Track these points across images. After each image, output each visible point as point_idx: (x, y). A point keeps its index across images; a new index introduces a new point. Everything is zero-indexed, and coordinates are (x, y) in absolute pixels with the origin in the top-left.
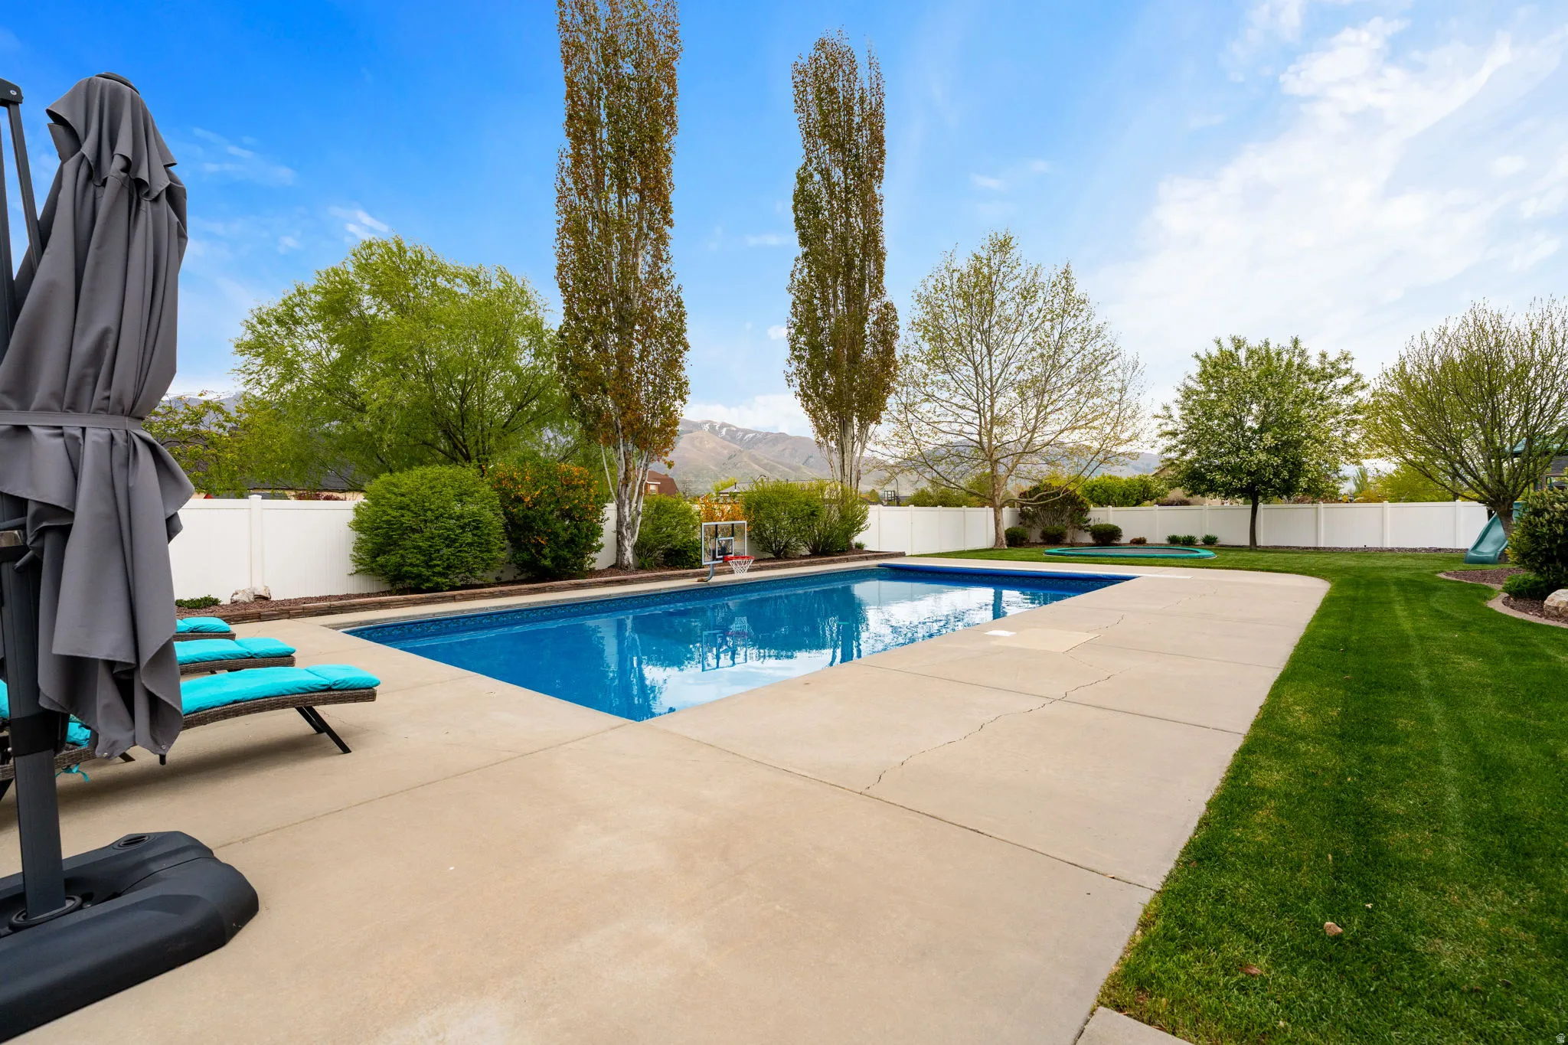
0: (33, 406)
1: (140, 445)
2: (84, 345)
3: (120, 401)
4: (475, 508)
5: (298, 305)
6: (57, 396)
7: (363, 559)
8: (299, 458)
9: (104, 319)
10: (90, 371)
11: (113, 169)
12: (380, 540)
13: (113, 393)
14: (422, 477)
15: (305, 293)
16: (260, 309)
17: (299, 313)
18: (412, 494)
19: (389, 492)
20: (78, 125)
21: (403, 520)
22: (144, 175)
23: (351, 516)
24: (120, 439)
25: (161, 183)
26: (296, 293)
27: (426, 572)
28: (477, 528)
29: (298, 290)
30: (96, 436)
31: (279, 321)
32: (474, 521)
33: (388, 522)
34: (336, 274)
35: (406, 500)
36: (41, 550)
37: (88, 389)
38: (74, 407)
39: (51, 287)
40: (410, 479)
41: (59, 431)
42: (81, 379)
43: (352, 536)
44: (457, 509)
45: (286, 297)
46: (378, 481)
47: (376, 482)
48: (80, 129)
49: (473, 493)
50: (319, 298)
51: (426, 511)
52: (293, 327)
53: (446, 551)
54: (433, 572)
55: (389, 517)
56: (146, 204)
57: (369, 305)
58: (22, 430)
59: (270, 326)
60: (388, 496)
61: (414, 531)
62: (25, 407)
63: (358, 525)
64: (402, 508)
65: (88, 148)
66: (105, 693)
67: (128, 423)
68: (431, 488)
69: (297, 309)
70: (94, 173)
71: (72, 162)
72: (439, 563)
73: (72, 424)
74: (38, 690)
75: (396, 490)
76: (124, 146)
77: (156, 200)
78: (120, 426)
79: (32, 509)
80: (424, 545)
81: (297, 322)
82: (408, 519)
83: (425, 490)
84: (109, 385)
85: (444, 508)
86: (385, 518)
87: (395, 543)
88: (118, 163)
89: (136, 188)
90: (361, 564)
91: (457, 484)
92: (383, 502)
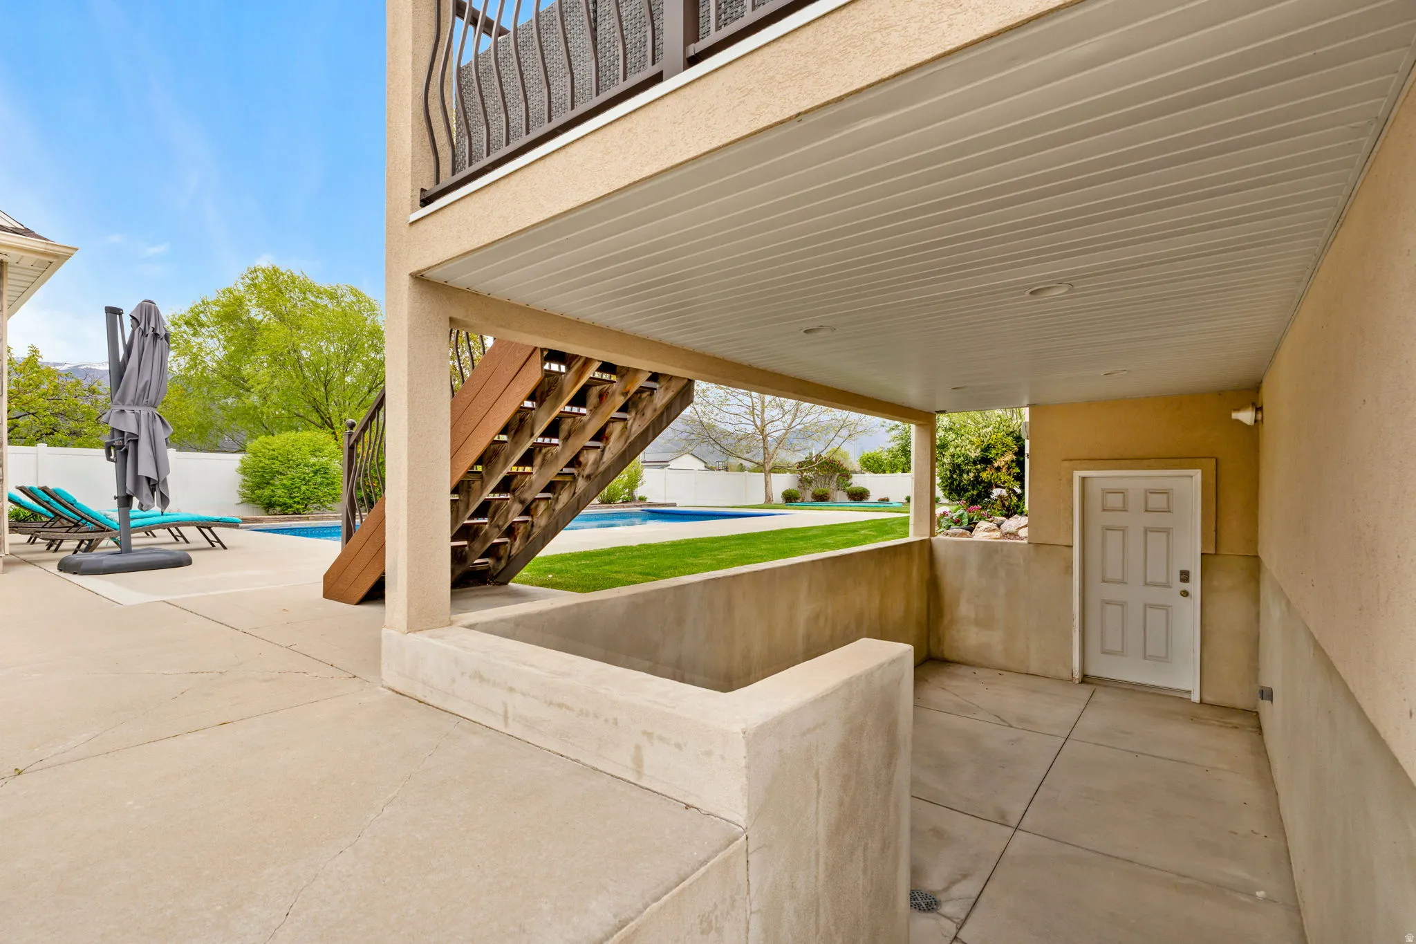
0: (126, 404)
1: (156, 416)
2: (141, 386)
3: (151, 402)
4: (324, 460)
5: (202, 312)
6: (133, 401)
7: (246, 493)
8: (200, 426)
9: (146, 378)
10: (142, 394)
11: (150, 332)
12: (258, 480)
13: (149, 400)
14: (288, 439)
15: (208, 303)
16: (174, 315)
17: (203, 318)
18: (280, 449)
19: (264, 448)
20: (138, 317)
21: (273, 466)
22: (158, 332)
23: (237, 465)
24: (150, 414)
25: (163, 333)
26: (201, 303)
27: (289, 502)
28: (325, 473)
29: (203, 302)
30: (144, 413)
31: (187, 323)
32: (323, 468)
33: (263, 467)
34: (231, 292)
35: (276, 453)
36: (128, 447)
37: (141, 399)
38: (137, 404)
39: (132, 369)
40: (281, 440)
41: (133, 411)
42: (140, 395)
43: (240, 477)
44: (313, 460)
45: (193, 306)
46: (257, 442)
47: (256, 442)
48: (139, 320)
49: (323, 450)
50: (218, 309)
51: (289, 461)
52: (198, 329)
53: (303, 488)
54: (294, 502)
55: (263, 464)
56: (158, 341)
57: (256, 313)
58: (123, 411)
59: (180, 327)
60: (263, 450)
61: (281, 474)
62: (123, 404)
63: (244, 471)
64: (273, 459)
65: (142, 326)
66: (145, 489)
67: (153, 409)
68: (293, 446)
69: (201, 315)
70: (144, 333)
71: (137, 330)
72: (298, 495)
73: (137, 409)
74: (126, 487)
75: (269, 447)
76: (152, 324)
77: (162, 339)
78: (151, 410)
79: (126, 434)
80: (288, 483)
81: (202, 325)
82: (276, 466)
83: (288, 447)
84: (148, 398)
85: (302, 459)
86: (261, 465)
87: (268, 483)
88: (151, 329)
89: (156, 336)
90: (244, 497)
91: (312, 444)
92: (259, 454)
